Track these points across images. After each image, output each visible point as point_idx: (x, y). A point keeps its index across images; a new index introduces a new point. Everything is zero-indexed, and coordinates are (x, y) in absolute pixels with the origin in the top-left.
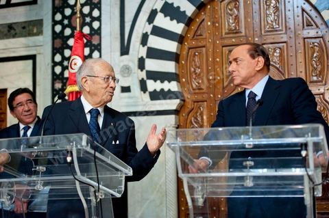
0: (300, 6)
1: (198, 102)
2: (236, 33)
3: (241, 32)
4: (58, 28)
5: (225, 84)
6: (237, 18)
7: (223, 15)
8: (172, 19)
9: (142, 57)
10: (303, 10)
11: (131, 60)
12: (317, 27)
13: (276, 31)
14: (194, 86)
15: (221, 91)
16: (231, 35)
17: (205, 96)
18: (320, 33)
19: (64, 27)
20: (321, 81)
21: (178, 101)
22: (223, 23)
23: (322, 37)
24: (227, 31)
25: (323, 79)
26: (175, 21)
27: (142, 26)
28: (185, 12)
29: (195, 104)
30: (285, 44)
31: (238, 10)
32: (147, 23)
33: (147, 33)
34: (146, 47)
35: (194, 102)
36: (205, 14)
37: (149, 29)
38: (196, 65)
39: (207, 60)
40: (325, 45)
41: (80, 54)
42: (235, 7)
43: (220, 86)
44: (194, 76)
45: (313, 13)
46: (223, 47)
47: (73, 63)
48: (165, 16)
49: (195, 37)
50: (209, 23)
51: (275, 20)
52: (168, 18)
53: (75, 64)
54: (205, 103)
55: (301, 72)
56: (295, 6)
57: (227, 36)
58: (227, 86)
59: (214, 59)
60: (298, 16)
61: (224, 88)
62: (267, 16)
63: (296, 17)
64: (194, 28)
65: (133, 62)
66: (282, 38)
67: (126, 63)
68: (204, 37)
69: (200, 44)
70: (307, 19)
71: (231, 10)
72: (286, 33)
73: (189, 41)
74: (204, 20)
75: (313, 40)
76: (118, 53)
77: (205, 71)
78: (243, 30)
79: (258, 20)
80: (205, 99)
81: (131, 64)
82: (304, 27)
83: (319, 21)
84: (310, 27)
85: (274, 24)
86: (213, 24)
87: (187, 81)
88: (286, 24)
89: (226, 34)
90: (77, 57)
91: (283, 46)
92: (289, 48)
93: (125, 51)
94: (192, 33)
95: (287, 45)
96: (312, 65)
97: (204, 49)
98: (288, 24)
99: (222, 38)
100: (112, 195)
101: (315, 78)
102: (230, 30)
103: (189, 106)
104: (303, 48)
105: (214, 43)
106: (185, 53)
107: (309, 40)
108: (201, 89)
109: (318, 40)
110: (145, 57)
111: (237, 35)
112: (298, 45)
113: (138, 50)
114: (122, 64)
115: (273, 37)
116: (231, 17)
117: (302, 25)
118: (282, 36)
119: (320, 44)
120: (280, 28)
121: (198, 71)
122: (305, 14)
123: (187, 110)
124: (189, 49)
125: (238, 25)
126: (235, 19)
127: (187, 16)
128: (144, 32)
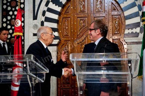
0: (111, 2)
1: (66, 41)
2: (84, 12)
3: (85, 12)
4: (5, 7)
5: (78, 34)
6: (84, 6)
7: (78, 4)
8: (56, 5)
9: (43, 21)
10: (112, 3)
11: (38, 22)
12: (118, 10)
13: (101, 12)
14: (65, 34)
15: (76, 36)
16: (81, 13)
17: (70, 38)
18: (119, 13)
19: (7, 6)
20: (119, 34)
21: (58, 40)
22: (78, 7)
23: (120, 15)
24: (79, 11)
25: (120, 33)
26: (57, 6)
27: (43, 8)
28: (62, 2)
29: (65, 42)
30: (104, 18)
31: (84, 2)
32: (45, 6)
33: (45, 10)
34: (44, 17)
35: (65, 41)
36: (70, 3)
37: (46, 9)
38: (66, 25)
39: (71, 23)
40: (121, 18)
41: (20, 19)
42: (83, 1)
43: (76, 35)
44: (65, 30)
45: (116, 5)
46: (78, 18)
47: (17, 22)
48: (53, 4)
49: (66, 13)
50: (72, 8)
51: (100, 7)
52: (54, 4)
53: (18, 23)
54: (70, 41)
55: (111, 29)
56: (109, 1)
57: (79, 13)
58: (79, 34)
59: (74, 23)
60: (110, 6)
61: (78, 35)
62: (97, 5)
63: (109, 6)
64: (65, 9)
65: (39, 23)
66: (103, 15)
67: (35, 23)
68: (69, 13)
69: (68, 16)
70: (114, 7)
71: (81, 2)
72: (105, 13)
73: (63, 15)
74: (70, 6)
75: (116, 16)
76: (32, 19)
77: (70, 28)
78: (86, 11)
79: (93, 7)
80: (69, 40)
81: (38, 24)
82: (112, 11)
83: (119, 8)
84: (115, 11)
85: (100, 9)
86: (74, 8)
87: (62, 32)
88: (104, 9)
89: (79, 12)
90: (19, 20)
91: (103, 18)
92: (106, 19)
93: (35, 18)
94: (64, 11)
95: (105, 18)
96: (115, 27)
97: (69, 18)
98: (105, 9)
99: (77, 14)
100: (41, 81)
101: (116, 32)
102: (81, 11)
103: (63, 42)
104: (111, 19)
105: (74, 16)
106: (61, 20)
107: (114, 16)
108: (68, 35)
109: (118, 16)
110: (44, 21)
111: (84, 13)
112: (110, 18)
113: (41, 18)
114: (34, 24)
115: (99, 14)
116: (81, 5)
117: (111, 9)
118: (103, 14)
119: (119, 18)
120: (102, 11)
121: (67, 28)
122: (113, 5)
123: (62, 44)
124: (63, 18)
125: (84, 9)
126: (83, 6)
127: (62, 4)
128: (44, 10)
